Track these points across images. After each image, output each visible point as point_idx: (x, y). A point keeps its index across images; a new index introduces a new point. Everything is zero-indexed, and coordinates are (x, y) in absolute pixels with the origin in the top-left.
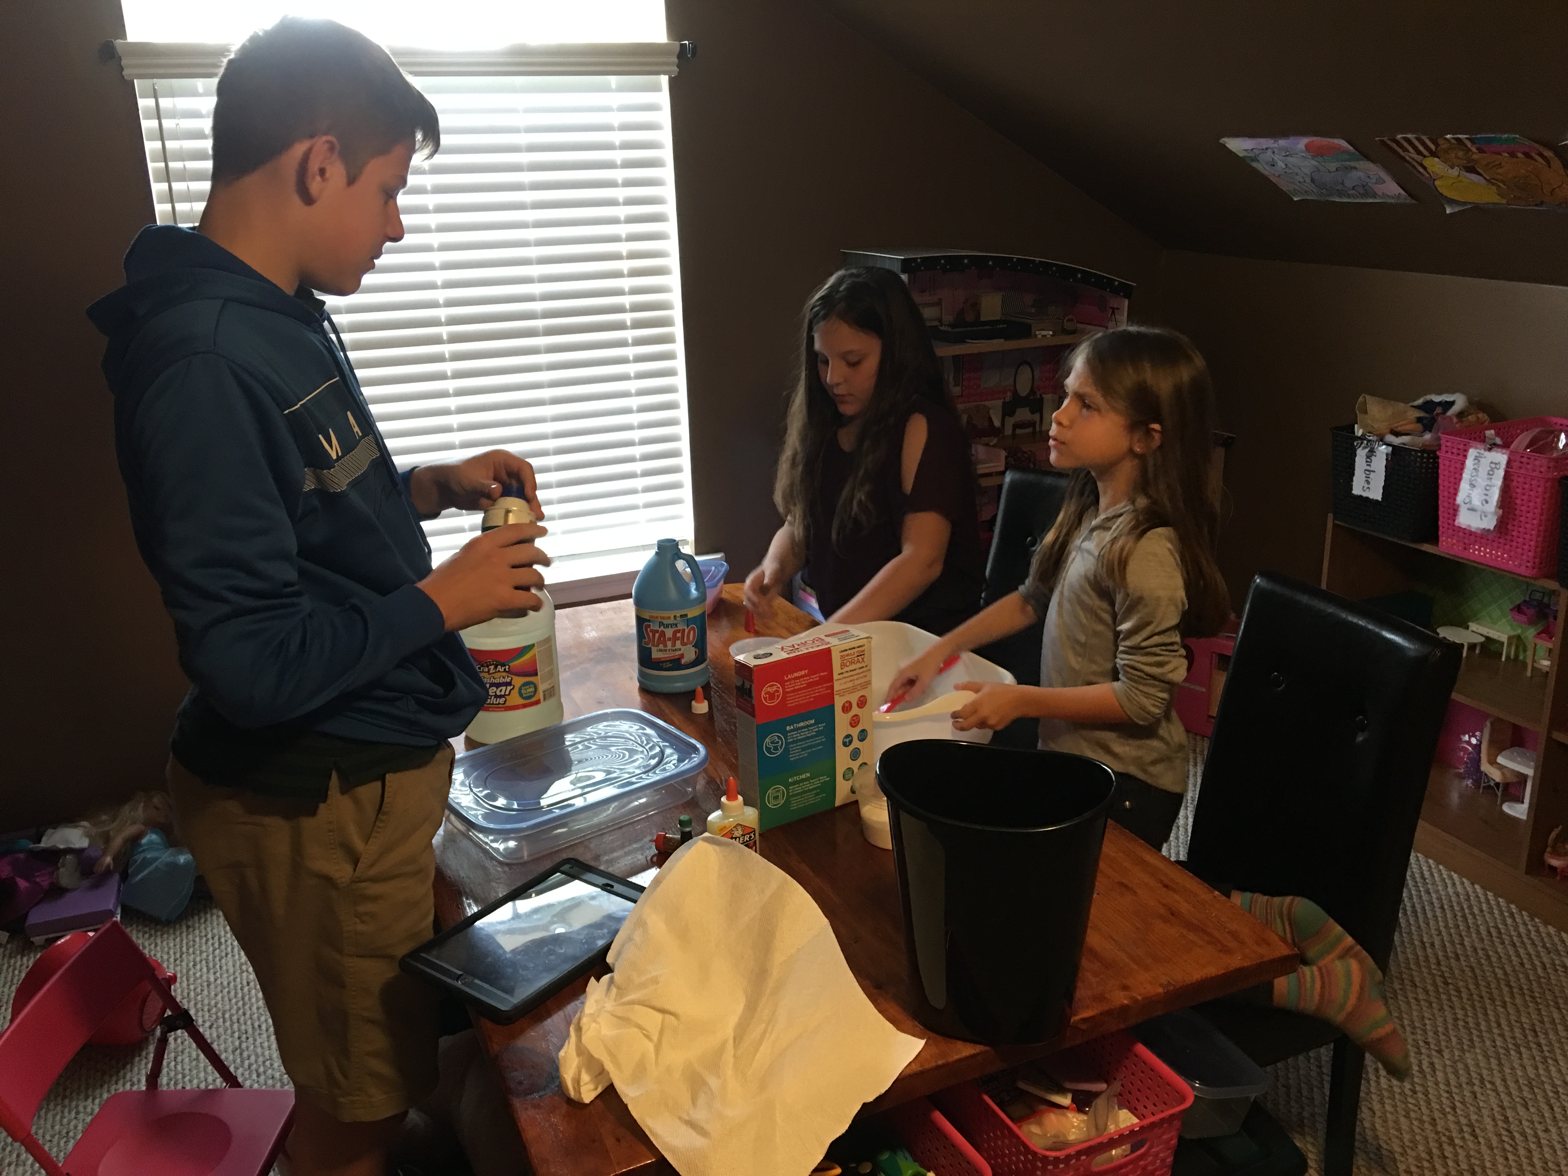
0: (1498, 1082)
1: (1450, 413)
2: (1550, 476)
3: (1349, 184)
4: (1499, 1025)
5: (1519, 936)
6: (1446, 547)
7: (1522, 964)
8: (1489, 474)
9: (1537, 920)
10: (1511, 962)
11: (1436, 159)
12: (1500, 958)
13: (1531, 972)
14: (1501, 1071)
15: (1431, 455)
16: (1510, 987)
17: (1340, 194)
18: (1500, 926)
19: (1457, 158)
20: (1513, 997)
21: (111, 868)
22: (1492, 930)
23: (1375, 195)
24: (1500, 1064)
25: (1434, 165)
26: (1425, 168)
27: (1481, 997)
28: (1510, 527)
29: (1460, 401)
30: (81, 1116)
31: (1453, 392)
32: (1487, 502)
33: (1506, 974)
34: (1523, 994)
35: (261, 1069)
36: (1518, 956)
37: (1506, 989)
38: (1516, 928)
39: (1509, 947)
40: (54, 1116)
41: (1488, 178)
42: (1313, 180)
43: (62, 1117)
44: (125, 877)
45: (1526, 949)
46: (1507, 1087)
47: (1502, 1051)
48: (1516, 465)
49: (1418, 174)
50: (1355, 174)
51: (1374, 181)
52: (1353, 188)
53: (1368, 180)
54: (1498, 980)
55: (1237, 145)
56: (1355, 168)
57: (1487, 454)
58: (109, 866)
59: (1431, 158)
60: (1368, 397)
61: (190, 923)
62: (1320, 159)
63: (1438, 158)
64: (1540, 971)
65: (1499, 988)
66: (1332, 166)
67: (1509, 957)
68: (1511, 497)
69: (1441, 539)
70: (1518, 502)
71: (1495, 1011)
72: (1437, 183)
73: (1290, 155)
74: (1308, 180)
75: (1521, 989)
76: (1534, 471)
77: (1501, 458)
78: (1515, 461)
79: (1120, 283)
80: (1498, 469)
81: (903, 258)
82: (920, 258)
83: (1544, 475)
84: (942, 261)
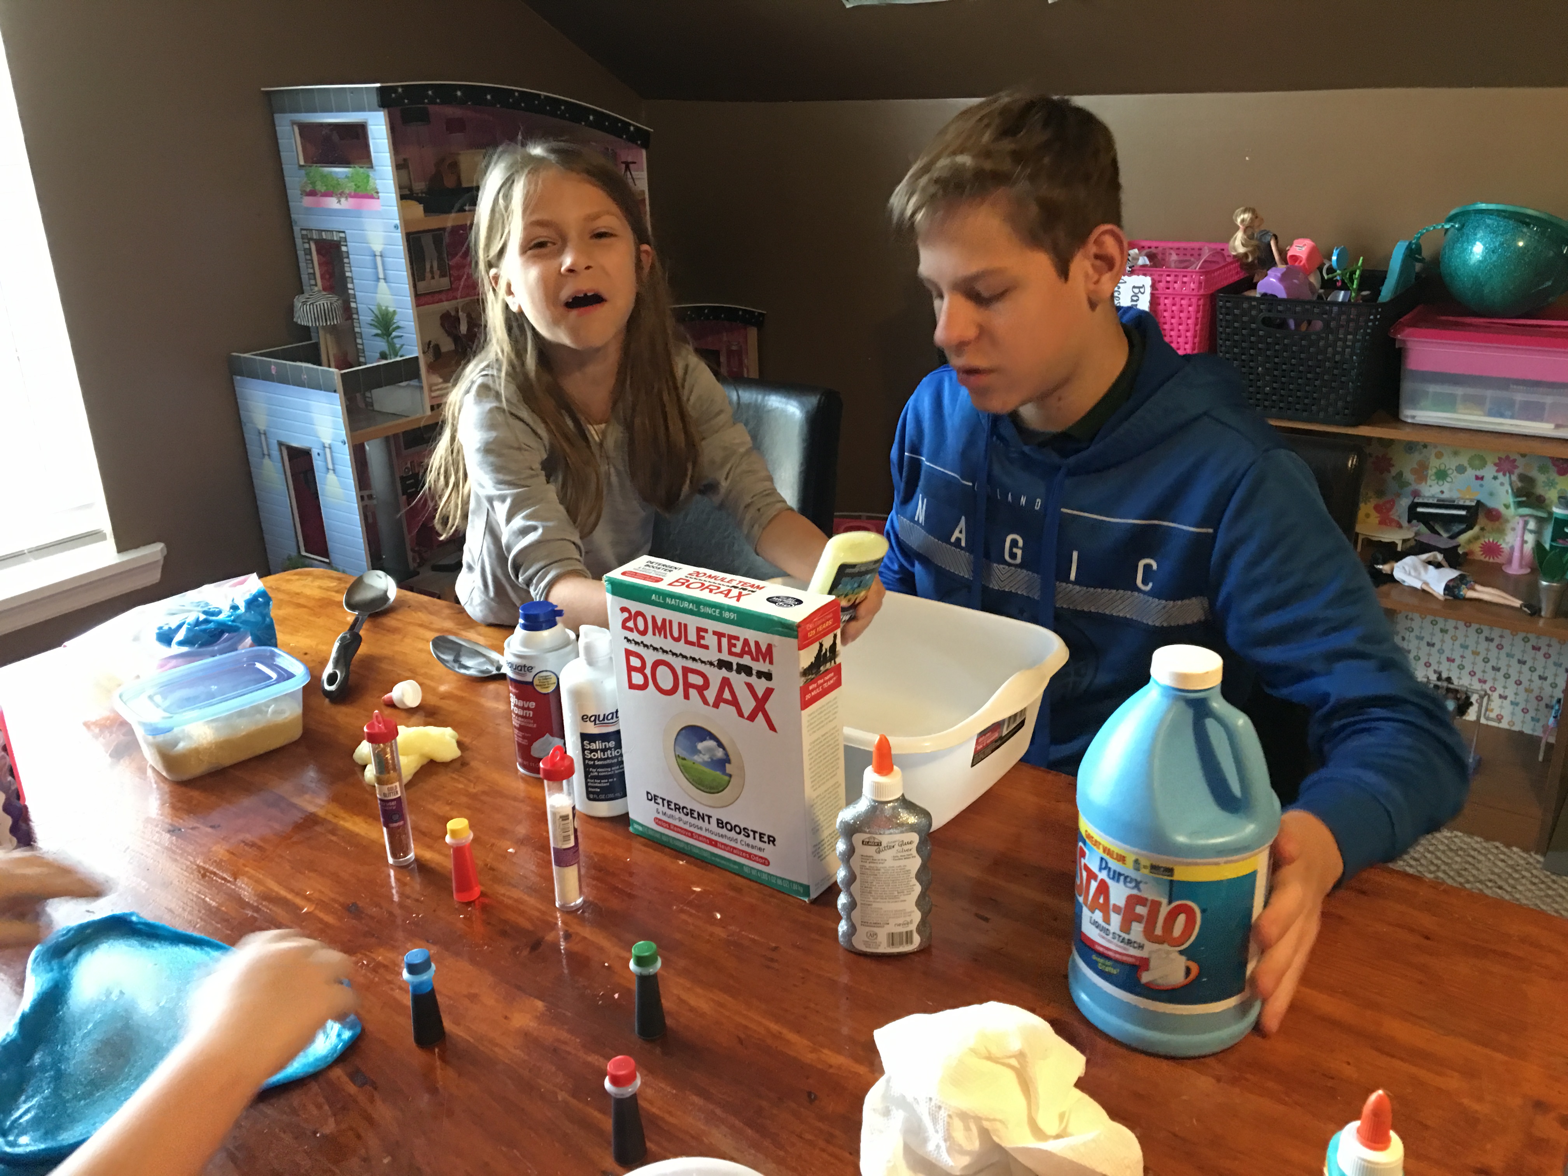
2: (1202, 292)
48: (1160, 286)
76: (1184, 289)
77: (1147, 281)
78: (1160, 281)
79: (636, 128)
80: (1143, 293)
81: (378, 85)
82: (402, 86)
83: (1194, 293)
84: (430, 92)
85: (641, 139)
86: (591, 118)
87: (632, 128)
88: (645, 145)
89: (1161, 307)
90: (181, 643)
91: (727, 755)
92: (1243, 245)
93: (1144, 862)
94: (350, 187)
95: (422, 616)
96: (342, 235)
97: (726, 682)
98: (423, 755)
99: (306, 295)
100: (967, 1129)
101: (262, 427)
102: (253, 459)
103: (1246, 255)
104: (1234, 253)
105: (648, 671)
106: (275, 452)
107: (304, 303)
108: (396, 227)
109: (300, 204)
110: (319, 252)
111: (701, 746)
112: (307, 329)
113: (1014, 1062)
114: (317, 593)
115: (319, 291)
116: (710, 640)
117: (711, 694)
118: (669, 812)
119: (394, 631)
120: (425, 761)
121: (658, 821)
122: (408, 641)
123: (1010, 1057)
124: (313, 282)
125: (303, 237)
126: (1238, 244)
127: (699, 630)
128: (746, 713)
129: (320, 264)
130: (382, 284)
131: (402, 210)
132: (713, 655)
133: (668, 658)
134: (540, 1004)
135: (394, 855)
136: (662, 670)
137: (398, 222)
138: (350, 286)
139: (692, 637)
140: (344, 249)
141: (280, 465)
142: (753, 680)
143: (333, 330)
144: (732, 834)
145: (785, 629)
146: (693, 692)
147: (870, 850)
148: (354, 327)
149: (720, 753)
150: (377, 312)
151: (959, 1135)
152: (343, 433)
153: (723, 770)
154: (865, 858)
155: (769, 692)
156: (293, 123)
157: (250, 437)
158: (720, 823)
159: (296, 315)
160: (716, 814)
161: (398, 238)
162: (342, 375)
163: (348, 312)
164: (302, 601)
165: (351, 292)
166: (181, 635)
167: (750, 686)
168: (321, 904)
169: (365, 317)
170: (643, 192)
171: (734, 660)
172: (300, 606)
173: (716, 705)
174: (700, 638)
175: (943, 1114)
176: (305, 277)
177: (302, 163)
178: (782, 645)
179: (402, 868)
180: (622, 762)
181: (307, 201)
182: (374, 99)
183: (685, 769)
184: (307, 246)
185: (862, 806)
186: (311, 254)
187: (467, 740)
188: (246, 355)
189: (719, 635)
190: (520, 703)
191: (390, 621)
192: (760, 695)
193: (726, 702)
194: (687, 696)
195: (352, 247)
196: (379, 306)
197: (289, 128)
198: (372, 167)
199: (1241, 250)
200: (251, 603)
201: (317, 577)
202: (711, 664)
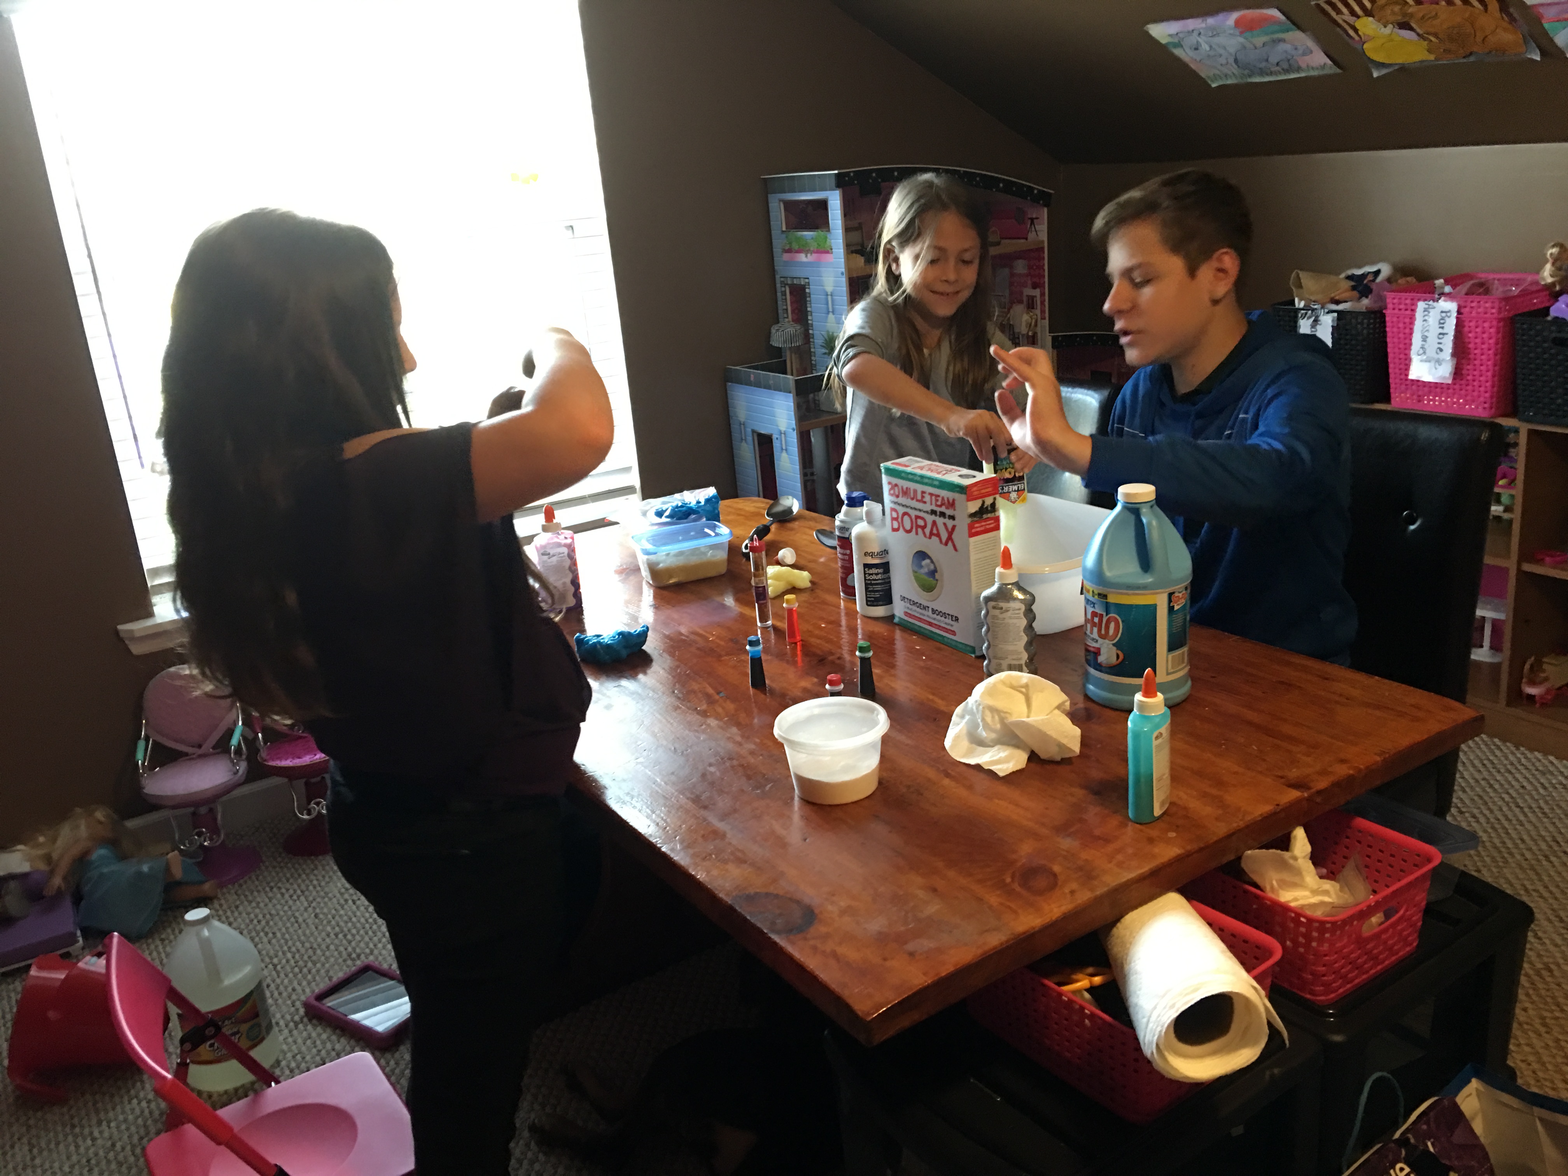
0: (1541, 889)
1: (1380, 279)
2: (1502, 316)
3: (1273, 60)
4: (1523, 840)
5: (1512, 764)
6: (1399, 401)
7: (1523, 787)
8: (1440, 323)
9: (1522, 749)
10: (1513, 786)
11: (1371, 19)
12: (1501, 785)
13: (1534, 793)
14: (1541, 880)
15: (1378, 317)
16: (1521, 808)
17: (1262, 72)
18: (1491, 758)
19: (1393, 13)
20: (1526, 815)
21: (63, 889)
22: (1485, 762)
23: (1299, 69)
24: (1537, 874)
25: (1367, 26)
26: (1356, 30)
27: (1498, 820)
28: (1464, 372)
29: (1386, 270)
30: (99, 1142)
31: (1373, 263)
32: (1441, 350)
33: (1512, 797)
34: (1534, 812)
35: (293, 1065)
36: (1517, 780)
37: (1517, 810)
38: (1507, 758)
39: (1507, 775)
40: (67, 1147)
41: (1421, 32)
42: (1236, 61)
43: (77, 1147)
44: (78, 898)
45: (1522, 773)
46: (1551, 892)
47: (1533, 862)
48: (1465, 311)
49: (1347, 38)
50: (1282, 47)
51: (1301, 52)
52: (1278, 64)
53: (1294, 52)
54: (1507, 804)
55: (1160, 31)
56: (1283, 40)
57: (1435, 304)
58: (59, 888)
59: (1365, 18)
60: (1302, 274)
61: (163, 936)
62: (1248, 34)
63: (1373, 17)
64: (1542, 791)
65: (1510, 809)
66: (1260, 40)
67: (1509, 783)
68: (1464, 343)
69: (1393, 396)
70: (1471, 346)
71: (1516, 829)
72: (1365, 46)
73: (1218, 35)
74: (1231, 60)
75: (1530, 808)
76: (1486, 313)
77: (1451, 306)
78: (1465, 307)
79: (1039, 191)
80: (1449, 317)
81: (836, 172)
82: (854, 172)
83: (1496, 315)
84: (874, 175)
85: (1044, 199)
86: (1001, 185)
87: (1036, 192)
88: (1046, 205)
89: (1466, 329)
90: (667, 517)
91: (935, 567)
92: (1552, 276)
93: (1096, 592)
94: (814, 246)
95: (812, 524)
96: (807, 280)
97: (934, 523)
98: (788, 583)
99: (779, 325)
100: (993, 717)
101: (742, 420)
102: (735, 443)
103: (1553, 284)
104: (1543, 283)
105: (900, 520)
106: (750, 438)
107: (778, 330)
108: (842, 274)
109: (781, 258)
110: (791, 293)
111: (924, 563)
112: (779, 349)
113: (1024, 690)
114: (752, 509)
115: (789, 322)
116: (927, 498)
117: (927, 531)
118: (910, 607)
119: (792, 529)
120: (790, 587)
121: (906, 614)
122: (798, 535)
123: (1022, 687)
124: (785, 315)
125: (782, 282)
126: (1547, 275)
127: (923, 492)
128: (944, 540)
129: (792, 303)
130: (831, 315)
131: (847, 260)
132: (928, 507)
133: (908, 510)
134: (815, 680)
135: (761, 621)
136: (906, 517)
137: (843, 270)
138: (809, 318)
139: (919, 497)
140: (807, 290)
141: (752, 447)
142: (947, 521)
143: (797, 350)
144: (939, 617)
145: (962, 489)
146: (920, 530)
147: (997, 612)
148: (810, 348)
149: (932, 567)
150: (826, 336)
151: (989, 719)
152: (793, 423)
153: (934, 577)
154: (994, 617)
155: (954, 527)
156: (780, 200)
157: (735, 427)
158: (934, 611)
159: (771, 339)
160: (932, 605)
161: (844, 281)
162: (796, 381)
163: (807, 337)
164: (743, 513)
165: (810, 322)
166: (667, 513)
167: (945, 524)
168: (718, 637)
169: (818, 340)
170: (1043, 242)
171: (938, 509)
172: (739, 515)
173: (930, 538)
174: (923, 497)
175: (981, 707)
176: (780, 311)
177: (784, 229)
178: (959, 498)
179: (765, 629)
180: (890, 582)
181: (786, 256)
182: (833, 182)
183: (917, 579)
184: (783, 289)
185: (994, 588)
186: (785, 295)
187: (816, 580)
188: (738, 368)
189: (931, 494)
190: (842, 551)
191: (790, 525)
192: (950, 529)
193: (934, 535)
194: (917, 533)
195: (812, 290)
196: (828, 332)
197: (776, 204)
198: (829, 231)
199: (1550, 280)
200: (708, 501)
201: (755, 501)
202: (927, 512)
